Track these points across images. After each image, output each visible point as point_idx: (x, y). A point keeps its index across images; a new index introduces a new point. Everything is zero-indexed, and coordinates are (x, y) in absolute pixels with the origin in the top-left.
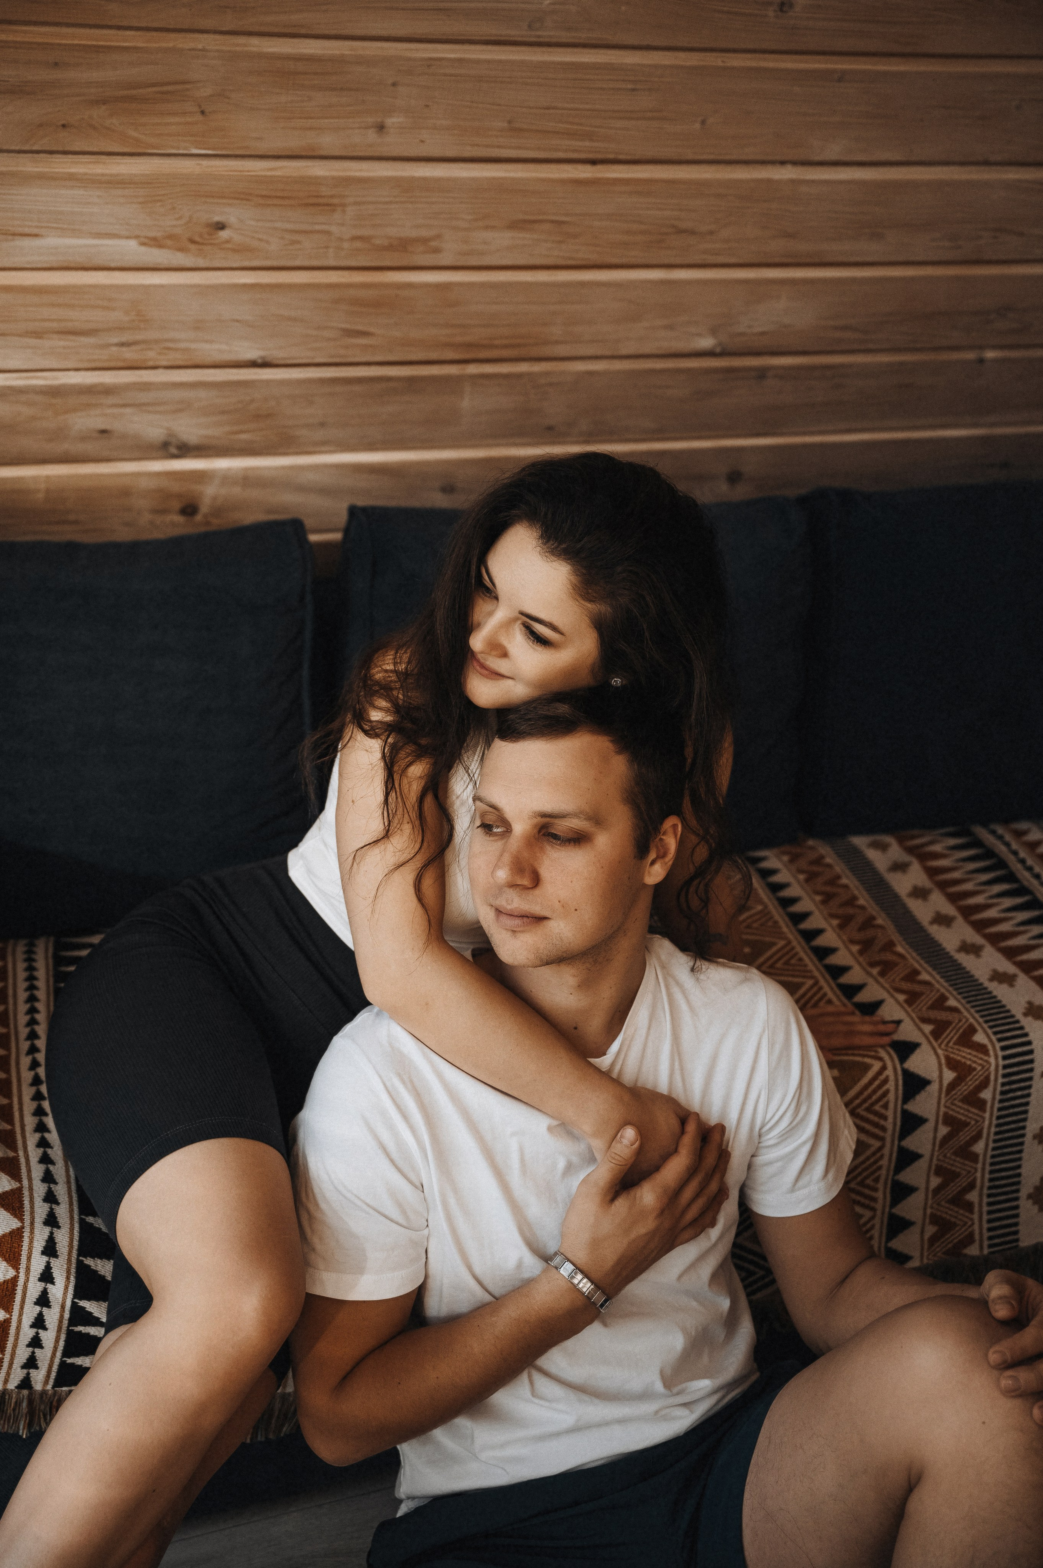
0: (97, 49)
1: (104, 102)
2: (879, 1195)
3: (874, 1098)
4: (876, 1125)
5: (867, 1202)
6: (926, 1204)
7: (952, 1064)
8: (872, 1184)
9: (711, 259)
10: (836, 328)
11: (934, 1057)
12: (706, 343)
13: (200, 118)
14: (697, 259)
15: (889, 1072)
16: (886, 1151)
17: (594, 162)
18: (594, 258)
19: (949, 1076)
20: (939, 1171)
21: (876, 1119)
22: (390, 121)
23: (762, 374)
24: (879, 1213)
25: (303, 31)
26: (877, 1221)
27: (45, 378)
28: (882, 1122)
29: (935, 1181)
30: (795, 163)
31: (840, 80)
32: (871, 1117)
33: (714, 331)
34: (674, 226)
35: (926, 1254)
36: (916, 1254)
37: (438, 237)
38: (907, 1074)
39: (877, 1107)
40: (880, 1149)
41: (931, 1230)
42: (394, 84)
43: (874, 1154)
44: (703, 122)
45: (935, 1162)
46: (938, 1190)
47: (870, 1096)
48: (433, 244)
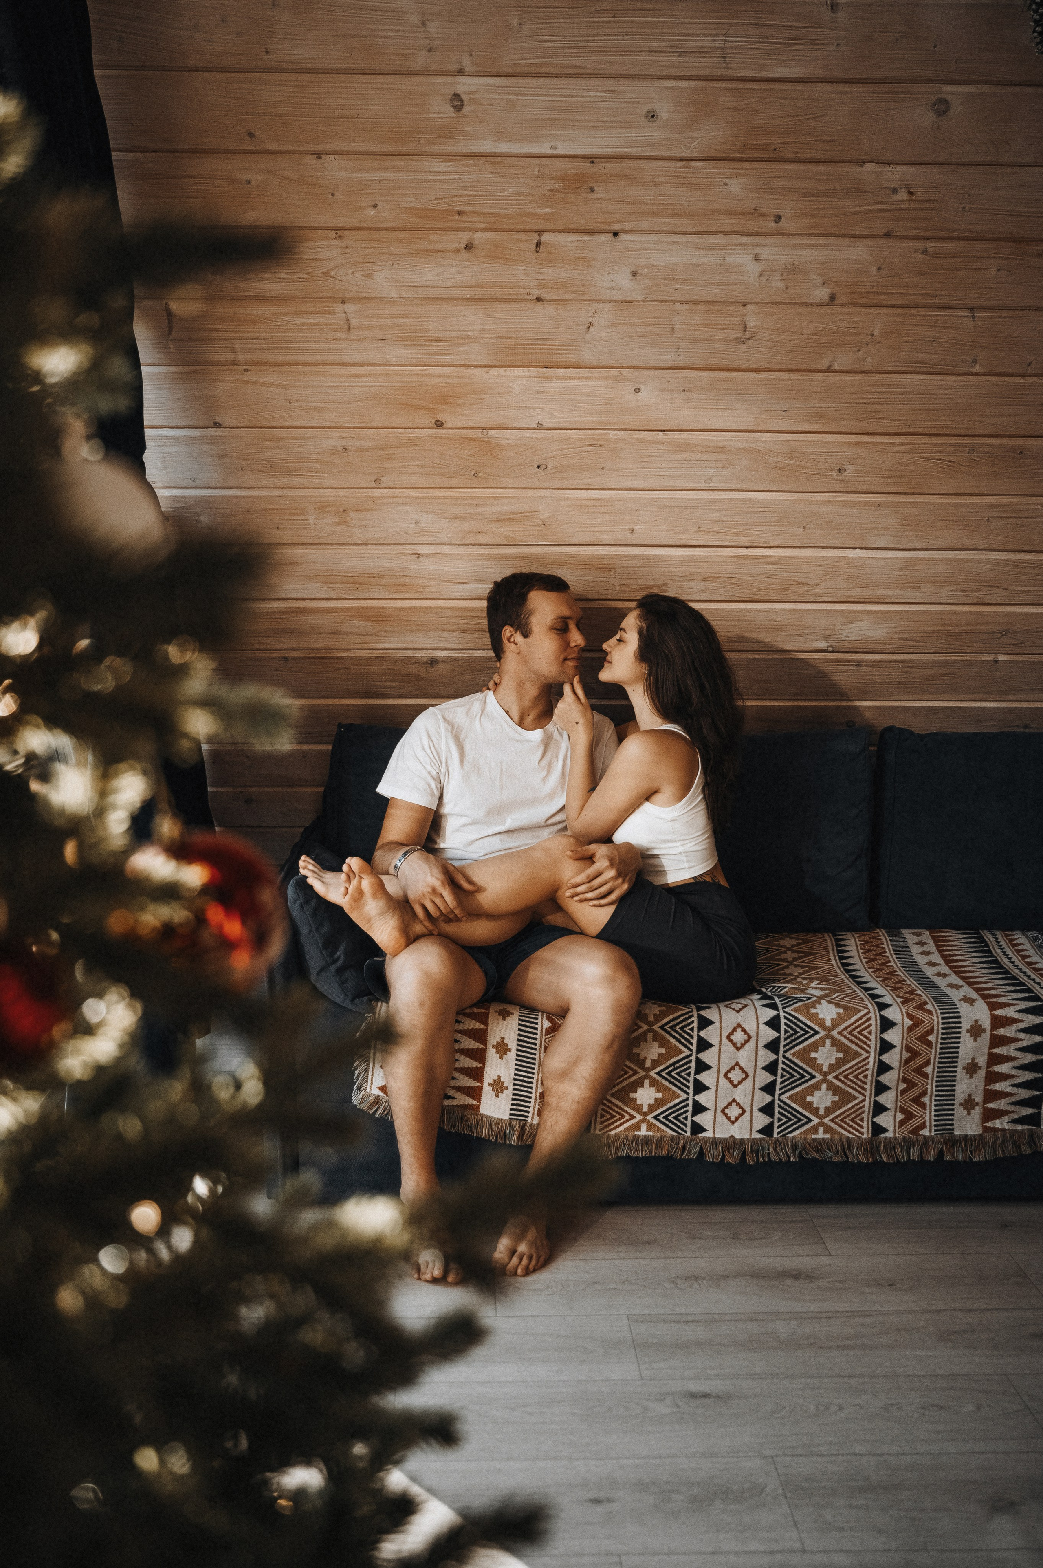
0: (496, 498)
1: (498, 521)
2: (868, 1087)
3: (863, 1027)
4: (865, 1043)
5: (861, 1090)
6: (897, 1099)
7: (910, 1016)
8: (863, 1079)
9: (819, 599)
10: (902, 639)
11: (899, 1011)
12: (822, 645)
13: (544, 527)
14: (811, 599)
15: (872, 1015)
16: (871, 1060)
17: (747, 547)
18: (752, 597)
19: (908, 1023)
20: (905, 1080)
21: (865, 1040)
22: (636, 528)
23: (859, 663)
24: (868, 1098)
25: (592, 487)
26: (866, 1103)
27: (468, 653)
28: (868, 1042)
29: (902, 1086)
30: (861, 548)
31: (879, 506)
32: (862, 1038)
33: (826, 638)
34: (795, 581)
35: (897, 1130)
36: (891, 1128)
37: (665, 584)
38: (882, 1018)
39: (865, 1033)
40: (867, 1058)
41: (900, 1116)
42: (638, 510)
43: (864, 1060)
44: (804, 527)
45: (902, 1074)
46: (903, 1092)
47: (860, 1026)
48: (663, 588)
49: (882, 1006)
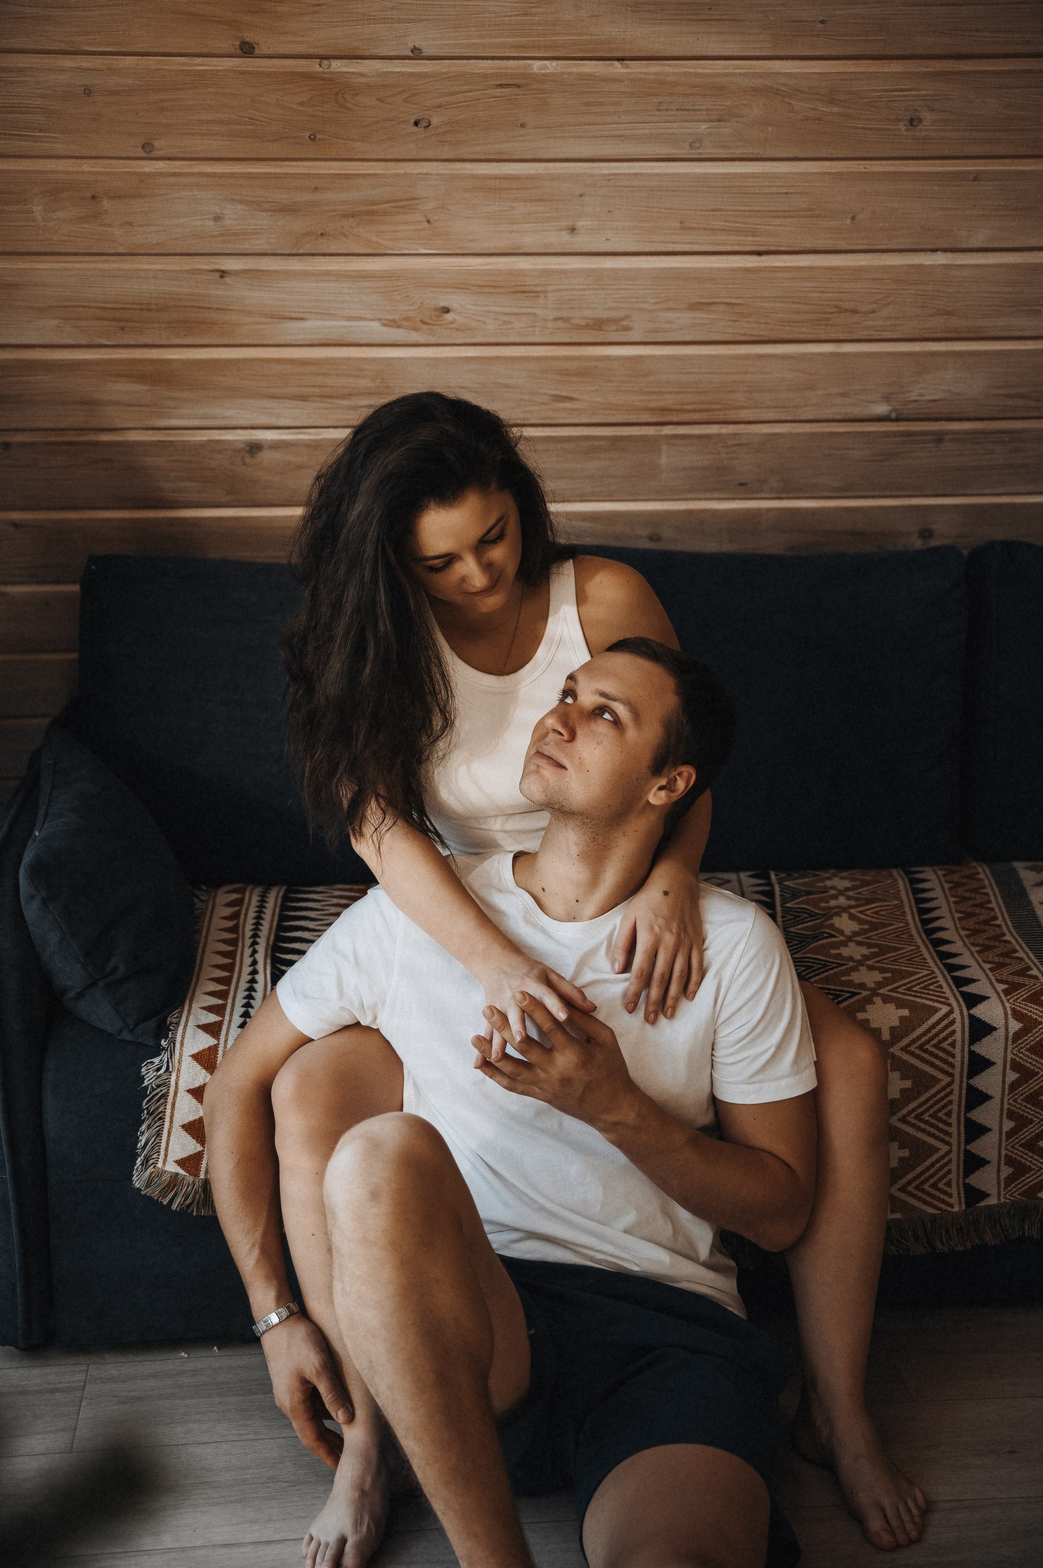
0: (348, 176)
1: (353, 216)
2: (953, 1130)
3: (942, 1036)
4: (946, 1062)
5: (942, 1135)
6: (1000, 1145)
7: (1018, 1015)
8: (944, 1117)
9: (876, 335)
10: (1008, 396)
11: (1001, 1007)
12: (881, 409)
13: (427, 225)
14: (864, 334)
15: (956, 1015)
16: (956, 1087)
17: (759, 253)
18: (767, 334)
19: (1015, 1026)
20: (1011, 1115)
21: (944, 1056)
22: (579, 224)
23: (939, 438)
24: (955, 1148)
25: (505, 157)
26: (953, 1156)
27: (309, 434)
28: (950, 1059)
29: (1008, 1125)
30: (945, 250)
31: (975, 179)
32: (941, 1054)
33: (887, 398)
34: (836, 307)
35: (1002, 1193)
36: (994, 1191)
37: (626, 317)
38: (973, 1019)
39: (944, 1045)
40: (949, 1084)
41: (1006, 1171)
42: (581, 195)
43: (944, 1088)
44: (853, 218)
45: (1006, 1106)
46: (1010, 1134)
47: (937, 1035)
48: (624, 323)
49: (973, 1000)
